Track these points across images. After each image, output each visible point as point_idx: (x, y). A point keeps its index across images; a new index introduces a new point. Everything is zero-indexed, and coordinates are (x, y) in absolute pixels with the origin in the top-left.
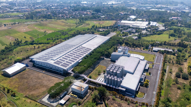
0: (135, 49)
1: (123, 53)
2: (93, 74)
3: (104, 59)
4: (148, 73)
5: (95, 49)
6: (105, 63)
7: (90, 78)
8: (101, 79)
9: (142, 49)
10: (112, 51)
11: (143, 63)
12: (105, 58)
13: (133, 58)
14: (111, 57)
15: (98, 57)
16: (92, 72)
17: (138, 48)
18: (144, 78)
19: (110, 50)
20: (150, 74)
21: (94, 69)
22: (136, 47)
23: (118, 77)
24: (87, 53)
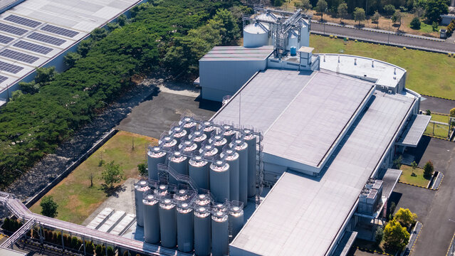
0: (360, 26)
1: (271, 48)
2: (69, 187)
3: (156, 91)
4: (420, 172)
5: (97, 31)
6: (160, 118)
7: (49, 211)
8: (119, 214)
9: (405, 27)
10: (209, 41)
11: (391, 111)
12: (163, 89)
13: (333, 78)
14: (197, 81)
15: (113, 82)
16: (70, 177)
17: (384, 22)
18: (384, 200)
19: (196, 36)
20: (429, 174)
21: (82, 155)
22: (369, 14)
23: (217, 199)
24: (42, 60)
